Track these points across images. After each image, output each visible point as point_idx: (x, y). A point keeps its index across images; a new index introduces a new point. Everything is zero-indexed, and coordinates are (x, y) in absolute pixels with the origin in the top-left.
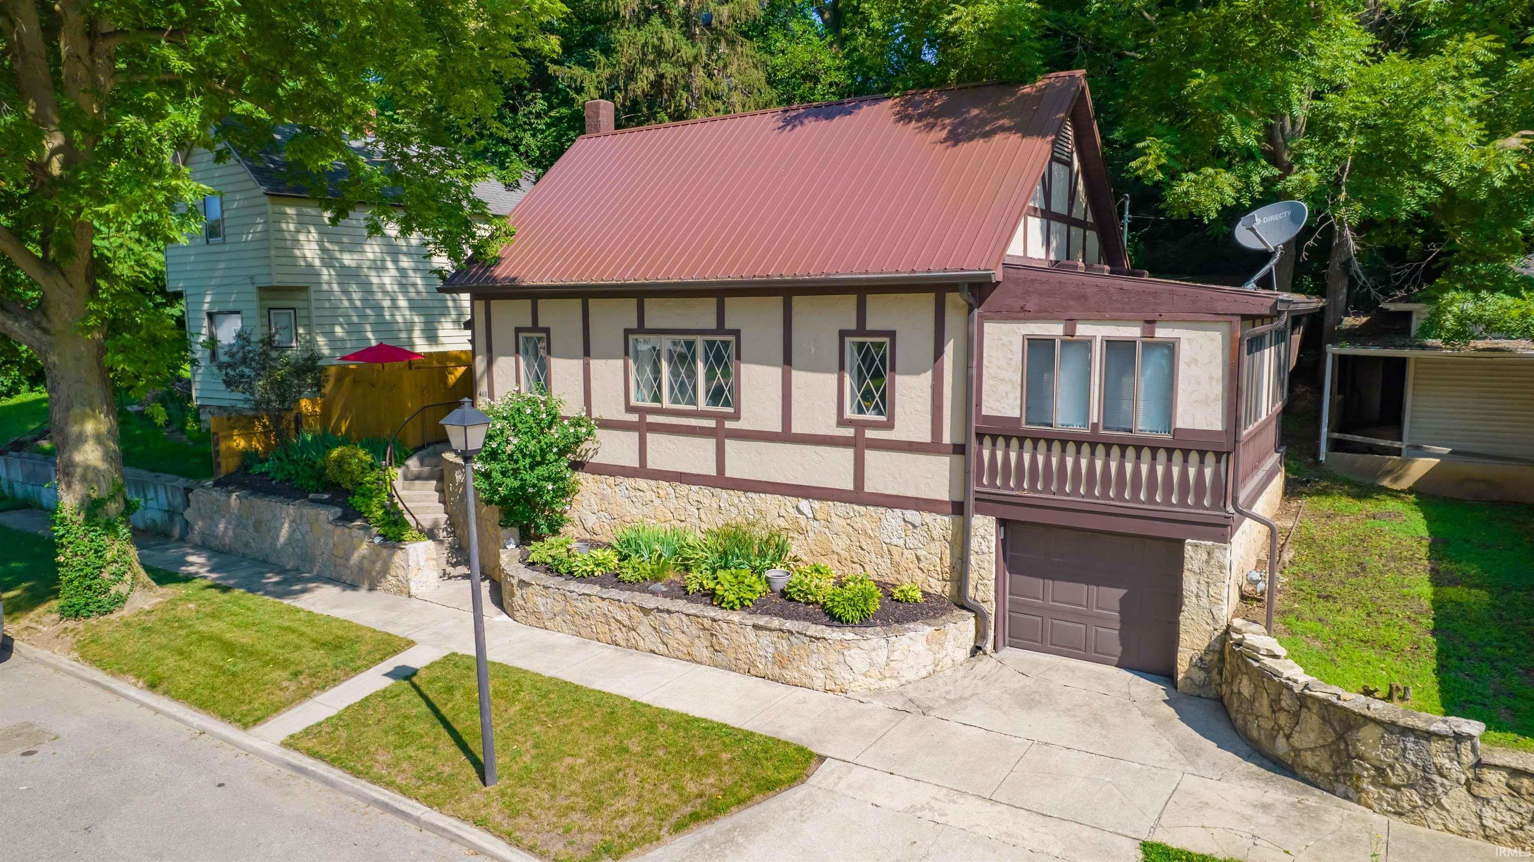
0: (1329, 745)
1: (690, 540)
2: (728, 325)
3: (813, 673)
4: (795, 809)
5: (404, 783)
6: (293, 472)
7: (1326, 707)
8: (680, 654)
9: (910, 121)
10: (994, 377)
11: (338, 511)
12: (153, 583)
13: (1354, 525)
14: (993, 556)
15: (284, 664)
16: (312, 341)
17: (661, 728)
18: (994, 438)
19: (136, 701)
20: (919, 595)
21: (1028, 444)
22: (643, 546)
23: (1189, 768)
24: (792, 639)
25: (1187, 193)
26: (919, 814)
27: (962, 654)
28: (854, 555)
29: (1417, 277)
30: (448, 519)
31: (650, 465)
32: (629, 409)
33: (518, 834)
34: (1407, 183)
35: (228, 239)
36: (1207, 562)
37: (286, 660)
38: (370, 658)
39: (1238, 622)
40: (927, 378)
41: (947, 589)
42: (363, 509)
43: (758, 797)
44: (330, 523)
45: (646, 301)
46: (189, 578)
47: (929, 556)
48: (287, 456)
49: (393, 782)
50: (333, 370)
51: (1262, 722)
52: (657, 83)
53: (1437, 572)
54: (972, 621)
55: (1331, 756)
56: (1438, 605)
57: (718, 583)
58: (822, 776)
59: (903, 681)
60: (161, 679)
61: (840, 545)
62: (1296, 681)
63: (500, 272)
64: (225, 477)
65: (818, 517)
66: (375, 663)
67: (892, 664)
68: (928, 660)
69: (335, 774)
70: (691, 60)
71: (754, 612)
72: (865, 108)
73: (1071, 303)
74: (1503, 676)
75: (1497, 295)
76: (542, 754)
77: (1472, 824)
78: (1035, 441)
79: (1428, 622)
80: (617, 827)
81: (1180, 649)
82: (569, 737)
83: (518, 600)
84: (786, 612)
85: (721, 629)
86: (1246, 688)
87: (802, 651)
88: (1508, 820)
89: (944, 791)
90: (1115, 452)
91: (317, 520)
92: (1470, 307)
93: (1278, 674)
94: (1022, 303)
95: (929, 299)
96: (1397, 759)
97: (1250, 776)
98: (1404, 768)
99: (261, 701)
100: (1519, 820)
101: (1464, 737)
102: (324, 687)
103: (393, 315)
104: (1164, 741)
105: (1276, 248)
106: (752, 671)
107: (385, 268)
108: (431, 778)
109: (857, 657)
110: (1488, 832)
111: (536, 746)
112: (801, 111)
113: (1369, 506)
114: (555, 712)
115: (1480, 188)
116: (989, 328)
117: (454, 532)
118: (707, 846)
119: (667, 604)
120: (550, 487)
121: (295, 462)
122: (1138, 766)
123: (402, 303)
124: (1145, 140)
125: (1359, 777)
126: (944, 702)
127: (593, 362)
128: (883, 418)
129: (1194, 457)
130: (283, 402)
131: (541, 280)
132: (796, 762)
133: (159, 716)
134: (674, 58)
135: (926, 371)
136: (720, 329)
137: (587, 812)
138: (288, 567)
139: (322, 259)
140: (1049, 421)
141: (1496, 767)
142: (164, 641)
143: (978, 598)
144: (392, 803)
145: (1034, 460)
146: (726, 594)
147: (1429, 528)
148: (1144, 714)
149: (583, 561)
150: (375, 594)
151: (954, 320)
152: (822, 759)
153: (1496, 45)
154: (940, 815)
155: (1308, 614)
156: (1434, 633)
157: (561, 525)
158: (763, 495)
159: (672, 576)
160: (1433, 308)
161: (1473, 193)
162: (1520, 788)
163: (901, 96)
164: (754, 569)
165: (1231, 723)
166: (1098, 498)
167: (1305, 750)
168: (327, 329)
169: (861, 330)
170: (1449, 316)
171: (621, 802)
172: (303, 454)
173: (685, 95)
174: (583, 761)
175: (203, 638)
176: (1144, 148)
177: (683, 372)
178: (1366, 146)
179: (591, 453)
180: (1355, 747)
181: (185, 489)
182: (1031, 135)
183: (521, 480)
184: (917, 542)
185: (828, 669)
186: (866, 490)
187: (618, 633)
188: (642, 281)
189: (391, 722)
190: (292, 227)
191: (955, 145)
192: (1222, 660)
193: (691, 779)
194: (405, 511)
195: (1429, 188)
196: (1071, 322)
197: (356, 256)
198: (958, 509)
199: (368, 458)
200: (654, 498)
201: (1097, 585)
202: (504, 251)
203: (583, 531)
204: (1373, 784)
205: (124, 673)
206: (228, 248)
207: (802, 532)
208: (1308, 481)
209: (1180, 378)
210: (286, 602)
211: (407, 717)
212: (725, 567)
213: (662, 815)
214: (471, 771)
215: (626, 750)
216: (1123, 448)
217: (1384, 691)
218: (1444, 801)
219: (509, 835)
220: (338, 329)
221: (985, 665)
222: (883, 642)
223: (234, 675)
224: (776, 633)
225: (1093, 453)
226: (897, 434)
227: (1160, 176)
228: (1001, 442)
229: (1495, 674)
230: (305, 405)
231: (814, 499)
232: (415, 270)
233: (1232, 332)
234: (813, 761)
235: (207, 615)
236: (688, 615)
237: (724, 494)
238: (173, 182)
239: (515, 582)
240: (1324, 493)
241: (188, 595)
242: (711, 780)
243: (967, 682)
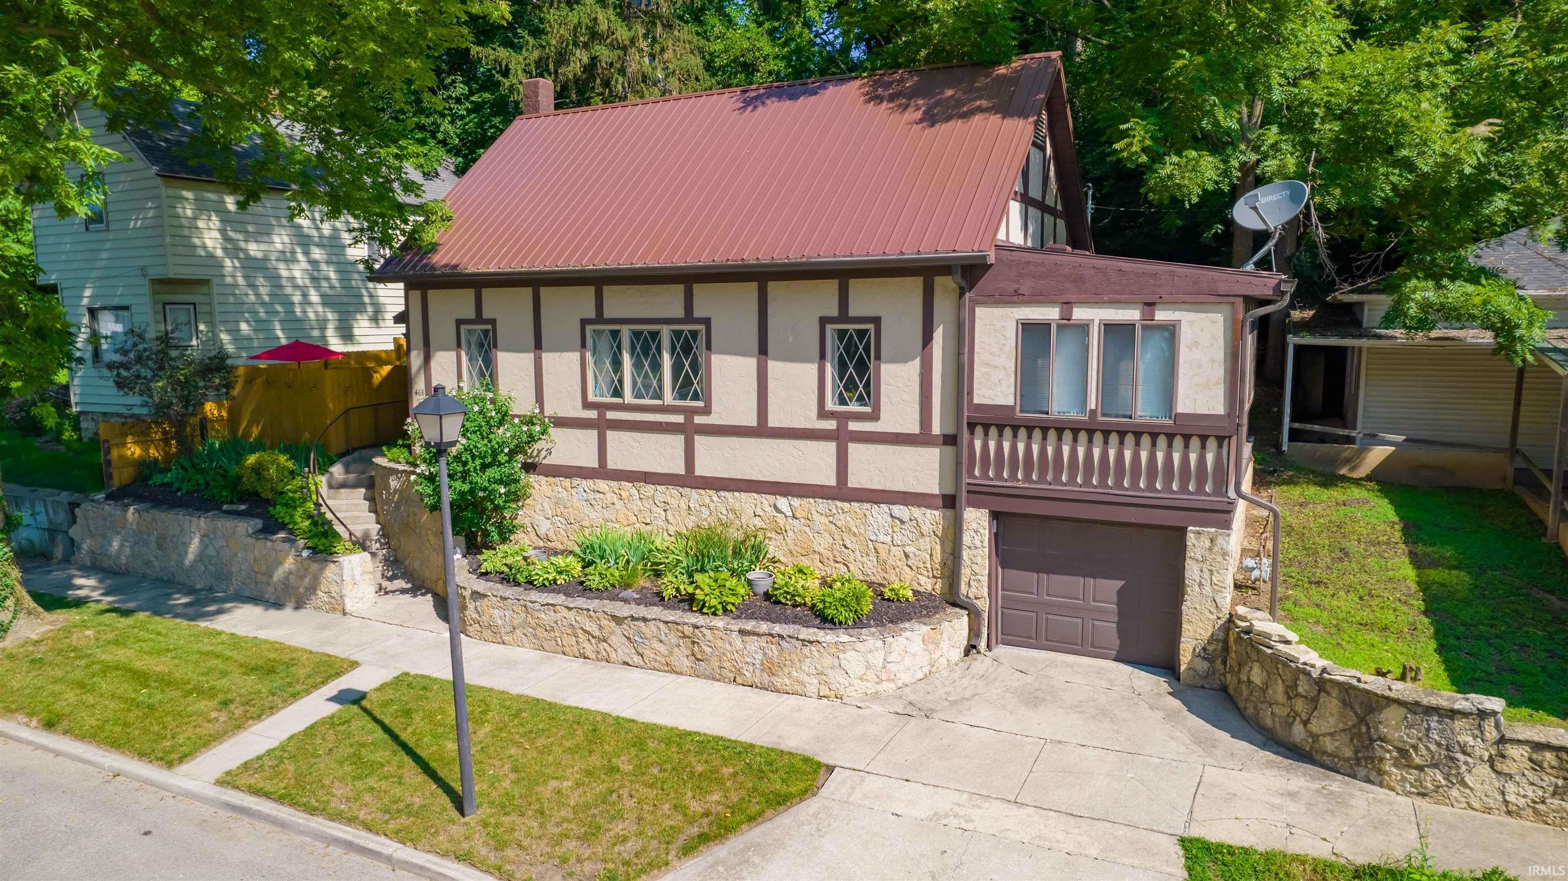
0: (1350, 729)
1: (658, 543)
2: (697, 314)
3: (806, 679)
4: (810, 823)
5: (369, 818)
6: (201, 481)
7: (1346, 690)
8: (657, 665)
9: (881, 102)
10: (987, 364)
11: (259, 523)
12: (40, 610)
13: (1328, 512)
14: (987, 549)
15: (211, 693)
16: (215, 339)
17: (651, 745)
18: (986, 427)
19: (29, 743)
20: (910, 594)
21: (1022, 433)
22: (608, 551)
23: (1208, 760)
24: (783, 643)
25: (1171, 177)
26: (944, 822)
27: (956, 654)
28: (838, 555)
29: (1378, 267)
30: (381, 529)
31: (611, 465)
32: (587, 405)
33: (508, 867)
34: (1381, 170)
35: (112, 227)
36: (1210, 549)
37: (211, 688)
38: (310, 681)
39: (1241, 610)
40: (915, 365)
41: (938, 587)
42: (287, 520)
43: (769, 813)
44: (250, 536)
45: (606, 289)
46: (79, 603)
47: (918, 553)
48: (193, 466)
49: (357, 818)
50: (241, 371)
51: (1277, 710)
52: (592, 66)
53: (1416, 554)
54: (966, 618)
55: (1352, 740)
56: (1424, 586)
57: (697, 587)
58: (834, 786)
59: (900, 684)
60: (60, 717)
61: (822, 544)
62: (1313, 666)
63: (439, 259)
64: (119, 489)
65: (798, 515)
66: (316, 687)
67: (889, 666)
68: (923, 660)
69: (285, 813)
70: (627, 42)
71: (738, 617)
72: (831, 89)
73: (1067, 285)
74: (1501, 653)
75: (1458, 283)
76: (523, 779)
77: (1495, 800)
78: (1030, 429)
79: (1419, 604)
80: (619, 853)
81: (1183, 639)
82: (551, 758)
83: (471, 613)
84: (773, 616)
85: (704, 636)
86: (1257, 676)
87: (794, 656)
88: (1531, 794)
89: (966, 796)
90: (1114, 438)
91: (234, 533)
92: (1432, 295)
93: (1294, 660)
94: (1015, 286)
95: (916, 283)
96: (1420, 739)
97: (1269, 765)
98: (1428, 748)
99: (186, 735)
100: (1541, 793)
101: (1488, 714)
102: (259, 716)
103: (305, 312)
104: (1178, 734)
105: (1276, 228)
106: (738, 680)
107: (295, 261)
108: (399, 811)
109: (852, 660)
110: (1511, 808)
111: (515, 770)
112: (762, 91)
113: (1336, 493)
114: (531, 732)
115: (1450, 174)
116: (981, 312)
117: (388, 543)
118: (721, 869)
119: (642, 611)
120: (503, 491)
121: (203, 471)
122: (1158, 761)
123: (314, 297)
124: (1128, 121)
125: (1381, 759)
126: (946, 704)
127: (545, 356)
128: (868, 409)
129: (1195, 443)
130: (186, 407)
131: (487, 265)
132: (804, 773)
133: (60, 759)
134: (609, 41)
135: (913, 359)
136: (689, 317)
137: (583, 838)
138: (199, 586)
139: (225, 249)
140: (1045, 409)
141: (1519, 742)
142: (59, 673)
143: (971, 595)
144: (357, 841)
145: (1028, 450)
146: (707, 598)
147: (1398, 514)
148: (1152, 708)
149: (541, 569)
150: (303, 612)
151: (943, 306)
152: (830, 769)
153: (1469, 33)
154: (967, 821)
155: (1304, 600)
156: (1426, 613)
157: (511, 532)
158: (737, 494)
159: (642, 582)
160: (1395, 296)
161: (1444, 179)
162: (1542, 762)
163: (869, 76)
164: (733, 573)
165: (1241, 713)
166: (1096, 487)
167: (1324, 735)
168: (231, 326)
169: (843, 316)
170: (1413, 304)
171: (620, 827)
172: (211, 461)
173: (621, 79)
174: (570, 783)
175: (107, 669)
176: (1127, 129)
177: (646, 364)
178: (1341, 132)
179: (543, 453)
180: (1377, 730)
181: (70, 503)
182: (1012, 116)
183: (471, 483)
184: (905, 539)
185: (822, 673)
186: (850, 485)
187: (586, 645)
188: (602, 266)
189: (345, 751)
190: (189, 213)
191: (932, 126)
192: (1226, 649)
193: (694, 797)
194: (335, 522)
195: (1400, 175)
196: (1067, 305)
197: (263, 247)
198: (949, 502)
199: (290, 465)
200: (615, 500)
201: (1094, 577)
202: (440, 238)
203: (535, 538)
204: (1395, 765)
205: (12, 711)
206: (111, 236)
207: (781, 531)
208: (1275, 471)
209: (1181, 361)
210: (203, 624)
211: (363, 745)
212: (703, 570)
213: (667, 837)
214: (445, 801)
215: (615, 770)
216: (1122, 434)
217: (1398, 672)
218: (1468, 779)
219: (499, 869)
220: (244, 326)
221: (981, 663)
222: (880, 643)
223: (150, 707)
224: (764, 638)
225: (1090, 441)
226: (883, 426)
227: (1144, 159)
228: (993, 431)
229: (1492, 650)
230: (210, 408)
231: (793, 496)
232: (328, 263)
233: (1234, 313)
234: (822, 771)
235: (109, 643)
236: (666, 623)
237: (694, 494)
238: (72, 144)
239: (467, 594)
240: (1291, 482)
241: (84, 621)
242: (716, 797)
243: (965, 682)
